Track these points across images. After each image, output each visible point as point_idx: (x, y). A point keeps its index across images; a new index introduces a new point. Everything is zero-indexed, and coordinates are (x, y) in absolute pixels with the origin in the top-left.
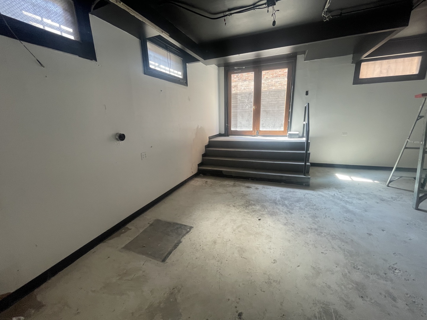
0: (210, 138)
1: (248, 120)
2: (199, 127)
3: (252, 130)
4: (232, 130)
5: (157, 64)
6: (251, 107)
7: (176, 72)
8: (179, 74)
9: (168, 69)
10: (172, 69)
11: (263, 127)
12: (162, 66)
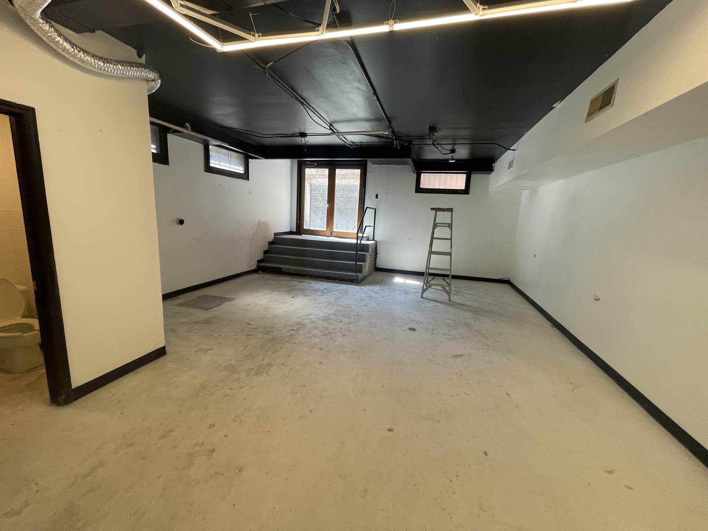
0: (276, 234)
1: (321, 219)
2: (261, 221)
3: (325, 230)
4: (305, 228)
5: (217, 163)
6: (325, 205)
7: (237, 167)
8: (240, 170)
9: (228, 165)
10: (232, 165)
11: (337, 228)
12: (222, 164)
